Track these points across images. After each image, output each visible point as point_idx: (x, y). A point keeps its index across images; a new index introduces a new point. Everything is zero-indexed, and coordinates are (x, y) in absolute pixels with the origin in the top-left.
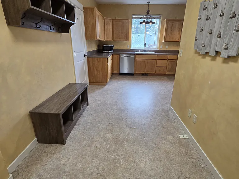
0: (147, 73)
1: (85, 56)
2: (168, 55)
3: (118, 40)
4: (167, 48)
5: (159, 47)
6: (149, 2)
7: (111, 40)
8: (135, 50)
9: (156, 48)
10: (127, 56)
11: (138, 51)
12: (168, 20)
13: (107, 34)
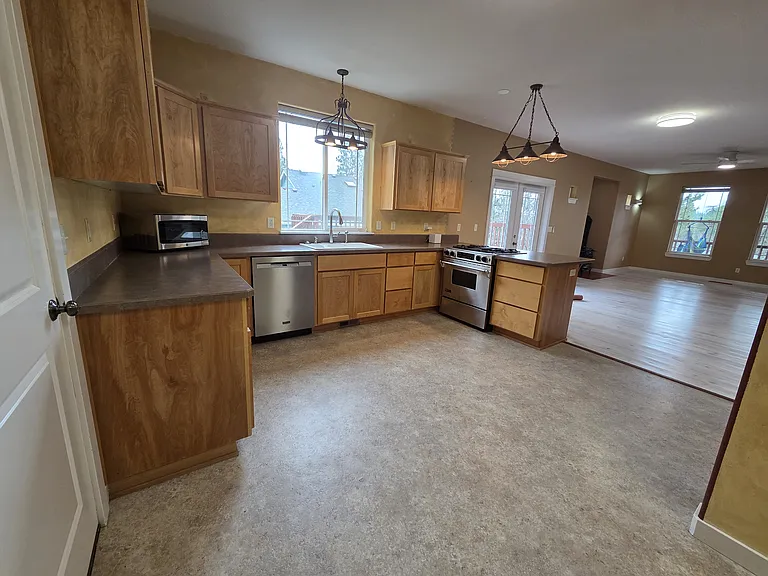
0: (360, 315)
1: (54, 313)
2: (415, 252)
3: (231, 195)
4: (394, 229)
5: (374, 226)
6: (343, 72)
7: (199, 193)
8: (301, 238)
9: (360, 230)
10: (285, 264)
11: (311, 239)
12: (401, 145)
13: (175, 165)
